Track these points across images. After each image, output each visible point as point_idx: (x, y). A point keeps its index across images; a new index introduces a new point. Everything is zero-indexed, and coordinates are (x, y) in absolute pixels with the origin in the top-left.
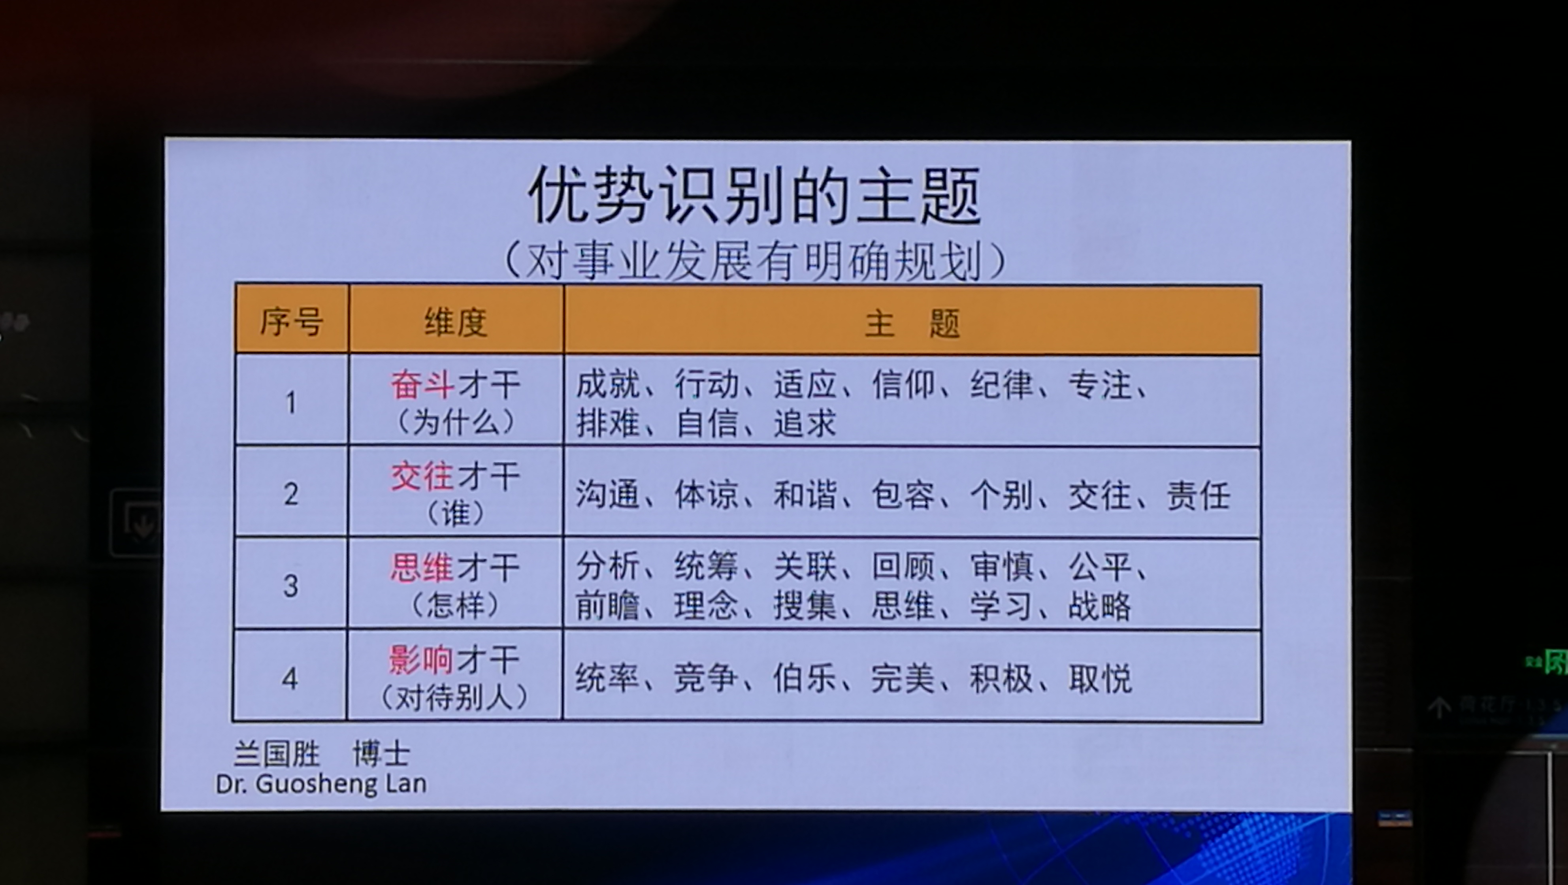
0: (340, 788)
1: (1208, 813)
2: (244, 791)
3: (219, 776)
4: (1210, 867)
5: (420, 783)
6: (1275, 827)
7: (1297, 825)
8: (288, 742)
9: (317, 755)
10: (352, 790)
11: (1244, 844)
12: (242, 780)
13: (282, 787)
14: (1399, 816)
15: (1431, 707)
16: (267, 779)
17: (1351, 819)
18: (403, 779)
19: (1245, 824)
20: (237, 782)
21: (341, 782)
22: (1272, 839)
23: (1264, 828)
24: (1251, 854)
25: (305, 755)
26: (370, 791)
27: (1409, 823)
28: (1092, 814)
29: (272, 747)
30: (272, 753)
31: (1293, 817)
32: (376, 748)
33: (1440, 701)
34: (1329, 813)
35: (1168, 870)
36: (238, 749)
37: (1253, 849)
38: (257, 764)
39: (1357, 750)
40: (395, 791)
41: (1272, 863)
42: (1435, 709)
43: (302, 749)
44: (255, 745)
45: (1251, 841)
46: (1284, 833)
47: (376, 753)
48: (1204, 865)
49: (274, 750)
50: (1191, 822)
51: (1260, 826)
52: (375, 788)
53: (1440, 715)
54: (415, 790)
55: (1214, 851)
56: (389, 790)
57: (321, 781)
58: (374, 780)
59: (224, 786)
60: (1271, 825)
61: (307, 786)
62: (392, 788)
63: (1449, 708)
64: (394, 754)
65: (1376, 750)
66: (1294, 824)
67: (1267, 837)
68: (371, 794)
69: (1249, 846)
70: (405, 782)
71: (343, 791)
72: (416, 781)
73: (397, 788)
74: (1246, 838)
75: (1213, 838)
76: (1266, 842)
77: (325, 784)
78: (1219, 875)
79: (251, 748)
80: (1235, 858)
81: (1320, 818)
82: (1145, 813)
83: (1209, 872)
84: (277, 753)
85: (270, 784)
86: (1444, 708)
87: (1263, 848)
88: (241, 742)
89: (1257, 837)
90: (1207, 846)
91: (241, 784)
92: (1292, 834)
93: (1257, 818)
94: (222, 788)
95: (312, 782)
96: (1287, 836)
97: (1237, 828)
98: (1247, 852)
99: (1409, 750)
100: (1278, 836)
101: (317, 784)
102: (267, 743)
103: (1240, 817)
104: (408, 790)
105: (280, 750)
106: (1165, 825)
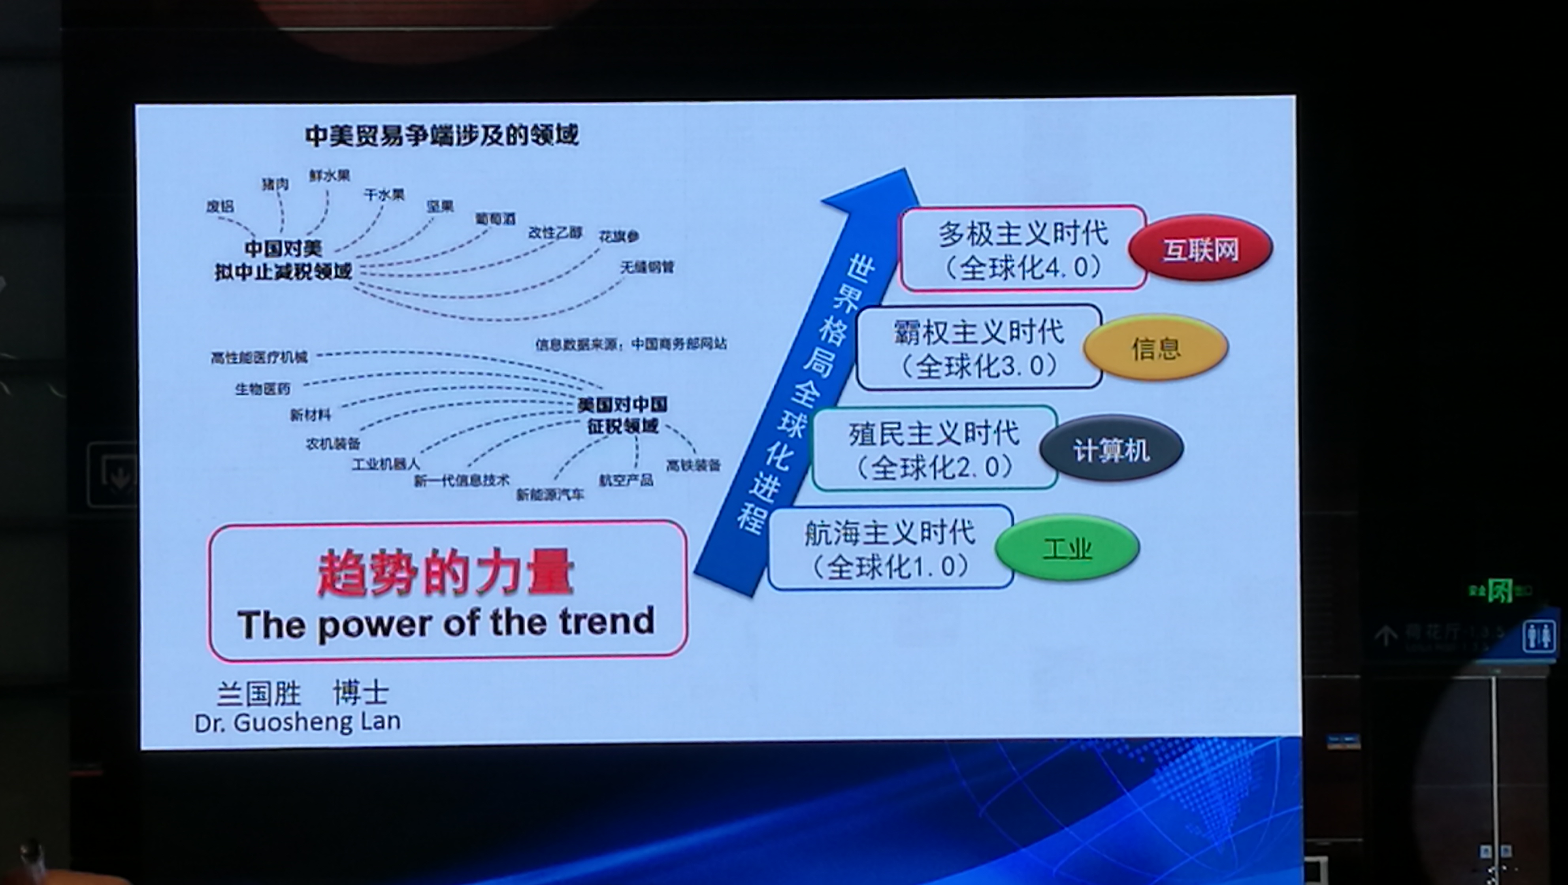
0: (316, 726)
1: (1162, 739)
2: (223, 730)
3: (198, 716)
4: (1164, 790)
5: (394, 721)
6: (1227, 751)
7: (1249, 749)
8: (269, 683)
9: (298, 695)
10: (327, 728)
11: (1197, 768)
12: (220, 719)
13: (259, 726)
14: (1347, 739)
15: (1378, 635)
16: (245, 719)
17: (1300, 742)
18: (376, 717)
19: (1198, 749)
20: (216, 721)
21: (317, 720)
22: (1224, 763)
23: (1217, 753)
24: (1204, 777)
25: (286, 694)
26: (345, 728)
27: (1357, 746)
28: (1051, 740)
29: (254, 687)
30: (254, 693)
31: (1244, 741)
32: (356, 688)
33: (1386, 630)
34: (1279, 737)
35: (1123, 793)
36: (221, 689)
37: (1205, 772)
38: (240, 704)
39: (1306, 677)
40: (370, 728)
41: (1224, 786)
42: (1382, 637)
43: (284, 689)
44: (237, 686)
45: (1204, 764)
46: (1235, 757)
47: (356, 692)
48: (1159, 788)
49: (256, 690)
50: (1145, 748)
51: (1213, 751)
52: (351, 726)
53: (1386, 642)
54: (390, 726)
55: (1168, 774)
56: (364, 728)
57: (298, 720)
58: (350, 718)
59: (203, 725)
60: (1223, 750)
61: (284, 725)
62: (367, 725)
63: (1395, 636)
64: (373, 693)
65: (1324, 677)
66: (1245, 748)
67: (1219, 761)
68: (346, 731)
69: (1202, 770)
70: (379, 719)
71: (320, 729)
72: (390, 718)
73: (372, 725)
74: (1199, 763)
75: (1166, 763)
76: (1218, 766)
77: (302, 722)
78: (1173, 798)
79: (233, 689)
80: (1188, 782)
81: (1271, 742)
82: (1100, 740)
83: (1163, 795)
84: (259, 693)
85: (248, 723)
86: (1390, 637)
87: (1216, 771)
88: (224, 683)
89: (1210, 761)
90: (1161, 769)
91: (219, 723)
92: (1244, 757)
93: (1210, 743)
94: (201, 728)
95: (289, 721)
96: (1239, 760)
97: (1190, 753)
98: (1200, 775)
99: (1357, 677)
100: (1230, 759)
101: (293, 722)
102: (249, 683)
103: (1193, 742)
104: (383, 727)
105: (262, 690)
106: (1120, 751)
